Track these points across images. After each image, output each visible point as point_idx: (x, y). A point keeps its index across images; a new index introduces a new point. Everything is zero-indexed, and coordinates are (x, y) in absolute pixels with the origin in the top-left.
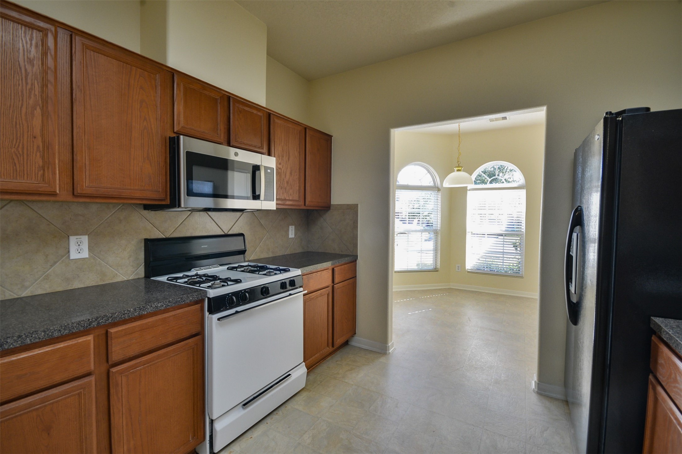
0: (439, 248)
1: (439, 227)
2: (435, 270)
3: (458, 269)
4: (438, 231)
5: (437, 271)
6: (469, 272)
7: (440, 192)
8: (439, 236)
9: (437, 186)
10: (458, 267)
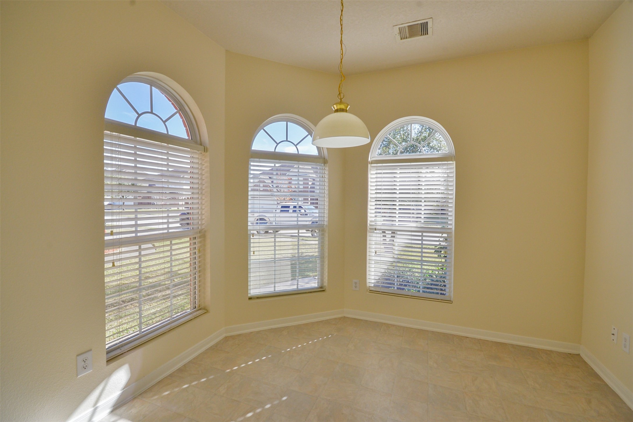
0: (326, 254)
1: (326, 221)
2: (321, 289)
3: (356, 287)
4: (325, 227)
5: (324, 291)
6: (371, 291)
7: (328, 165)
8: (327, 235)
9: (323, 157)
10: (356, 283)
